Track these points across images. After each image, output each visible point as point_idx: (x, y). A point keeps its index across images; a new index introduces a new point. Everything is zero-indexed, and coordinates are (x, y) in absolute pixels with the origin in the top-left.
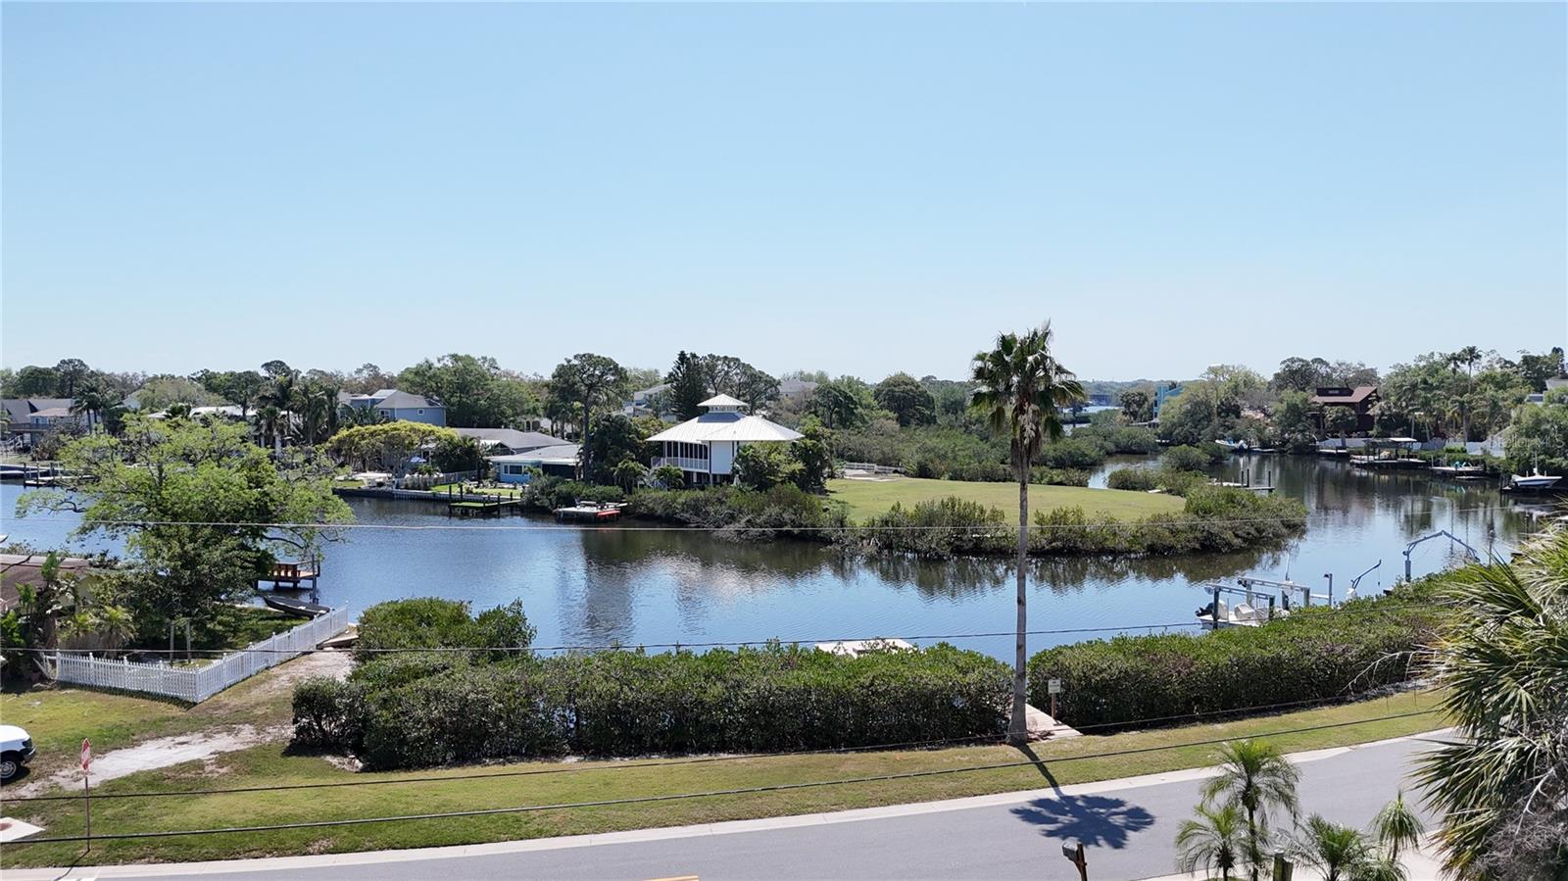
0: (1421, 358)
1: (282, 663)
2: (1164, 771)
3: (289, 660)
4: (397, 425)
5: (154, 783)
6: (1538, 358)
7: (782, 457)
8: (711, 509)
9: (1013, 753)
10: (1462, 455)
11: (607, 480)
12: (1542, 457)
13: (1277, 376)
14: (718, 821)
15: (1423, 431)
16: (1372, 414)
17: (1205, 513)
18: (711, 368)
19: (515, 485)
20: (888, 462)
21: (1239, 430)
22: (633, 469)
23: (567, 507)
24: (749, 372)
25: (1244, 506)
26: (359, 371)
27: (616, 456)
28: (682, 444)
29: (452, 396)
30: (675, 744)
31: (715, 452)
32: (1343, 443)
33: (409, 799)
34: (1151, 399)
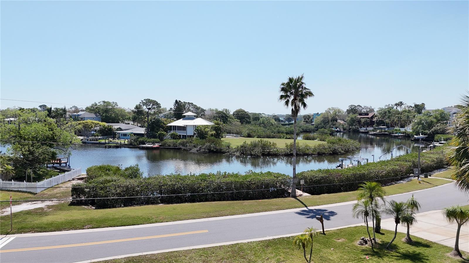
0: (386, 106)
1: (62, 183)
2: (337, 203)
3: (64, 183)
4: (87, 121)
5: (28, 213)
6: (419, 105)
7: (209, 129)
8: (188, 144)
9: (293, 199)
10: (400, 131)
11: (155, 137)
12: (422, 130)
13: (347, 110)
14: (210, 217)
15: (388, 125)
16: (374, 121)
17: (333, 143)
18: (184, 106)
19: (125, 139)
20: (239, 133)
21: (337, 126)
22: (163, 133)
23: (143, 145)
24: (196, 107)
25: (343, 142)
26: (71, 108)
27: (157, 130)
28: (177, 126)
29: (103, 114)
30: (192, 200)
31: (188, 129)
32: (366, 129)
33: (113, 215)
34: (311, 118)
